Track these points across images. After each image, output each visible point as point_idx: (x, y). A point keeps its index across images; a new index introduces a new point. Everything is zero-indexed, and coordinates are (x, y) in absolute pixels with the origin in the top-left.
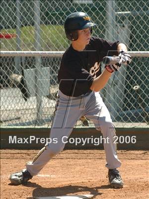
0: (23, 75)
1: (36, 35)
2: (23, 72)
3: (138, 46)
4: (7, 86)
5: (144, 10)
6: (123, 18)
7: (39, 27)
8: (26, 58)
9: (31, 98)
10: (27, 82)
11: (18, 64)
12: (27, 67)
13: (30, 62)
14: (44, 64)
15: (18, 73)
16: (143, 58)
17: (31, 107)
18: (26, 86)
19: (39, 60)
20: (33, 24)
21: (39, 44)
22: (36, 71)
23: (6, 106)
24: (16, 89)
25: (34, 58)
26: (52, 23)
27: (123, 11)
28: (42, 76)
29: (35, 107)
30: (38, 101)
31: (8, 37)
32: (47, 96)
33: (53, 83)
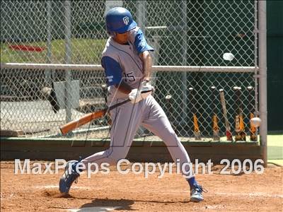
0: (53, 87)
1: (66, 48)
2: (52, 84)
3: (168, 60)
4: (37, 98)
5: (174, 25)
6: (153, 33)
7: (69, 40)
8: (56, 71)
9: (60, 111)
10: (57, 95)
11: (48, 77)
12: (57, 80)
13: (60, 74)
14: (74, 77)
15: (48, 86)
16: (172, 73)
17: (61, 120)
18: (55, 99)
19: (69, 73)
20: (64, 38)
21: (69, 57)
22: (66, 84)
23: (36, 118)
24: (45, 102)
25: (64, 71)
26: (82, 36)
27: (153, 26)
28: (71, 89)
29: (64, 119)
30: (67, 114)
31: (38, 50)
32: (77, 109)
33: (82, 96)
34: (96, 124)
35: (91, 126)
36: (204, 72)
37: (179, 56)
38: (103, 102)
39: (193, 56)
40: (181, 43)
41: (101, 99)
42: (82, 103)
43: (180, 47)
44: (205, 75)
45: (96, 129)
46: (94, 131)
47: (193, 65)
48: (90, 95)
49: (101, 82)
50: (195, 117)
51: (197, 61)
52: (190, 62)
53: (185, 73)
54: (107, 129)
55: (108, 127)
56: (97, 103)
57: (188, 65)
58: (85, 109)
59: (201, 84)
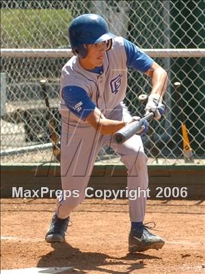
3: (141, 40)
33: (10, 98)
34: (32, 139)
35: (25, 144)
36: (198, 58)
37: (158, 33)
38: (43, 106)
39: (180, 33)
40: (161, 13)
41: (39, 101)
42: (10, 108)
43: (159, 19)
44: (198, 62)
45: (32, 147)
46: (30, 151)
47: (180, 46)
48: (23, 96)
49: (38, 76)
50: (183, 127)
51: (186, 41)
52: (175, 43)
53: (169, 60)
54: (49, 147)
55: (50, 144)
56: (33, 107)
57: (172, 47)
58: (15, 118)
59: (193, 76)
